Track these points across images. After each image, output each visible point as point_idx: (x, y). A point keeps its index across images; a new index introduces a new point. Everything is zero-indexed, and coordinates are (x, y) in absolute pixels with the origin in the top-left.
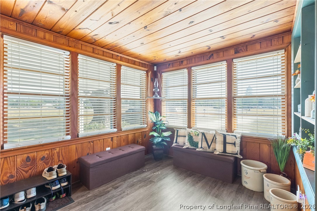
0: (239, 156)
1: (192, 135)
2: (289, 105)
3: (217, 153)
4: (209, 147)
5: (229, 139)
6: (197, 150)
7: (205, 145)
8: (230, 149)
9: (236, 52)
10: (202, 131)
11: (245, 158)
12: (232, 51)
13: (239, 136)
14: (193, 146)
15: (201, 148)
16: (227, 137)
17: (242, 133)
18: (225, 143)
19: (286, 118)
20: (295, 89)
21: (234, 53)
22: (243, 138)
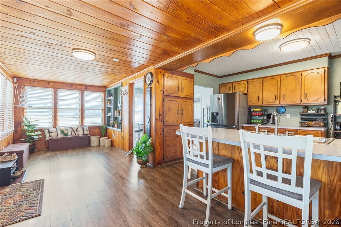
0: (89, 135)
1: (63, 130)
2: (105, 113)
3: (80, 136)
4: (75, 134)
5: (85, 128)
6: (68, 137)
7: (73, 133)
8: (86, 132)
9: (86, 88)
10: (71, 127)
11: (91, 136)
12: (84, 87)
13: (88, 127)
14: (65, 136)
15: (71, 135)
16: (84, 128)
17: (89, 126)
18: (83, 130)
19: (104, 118)
20: (107, 108)
21: (84, 88)
22: (89, 127)
